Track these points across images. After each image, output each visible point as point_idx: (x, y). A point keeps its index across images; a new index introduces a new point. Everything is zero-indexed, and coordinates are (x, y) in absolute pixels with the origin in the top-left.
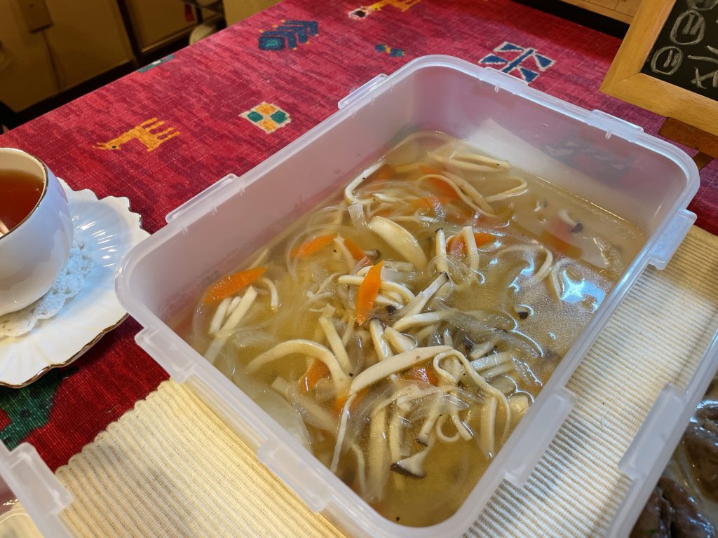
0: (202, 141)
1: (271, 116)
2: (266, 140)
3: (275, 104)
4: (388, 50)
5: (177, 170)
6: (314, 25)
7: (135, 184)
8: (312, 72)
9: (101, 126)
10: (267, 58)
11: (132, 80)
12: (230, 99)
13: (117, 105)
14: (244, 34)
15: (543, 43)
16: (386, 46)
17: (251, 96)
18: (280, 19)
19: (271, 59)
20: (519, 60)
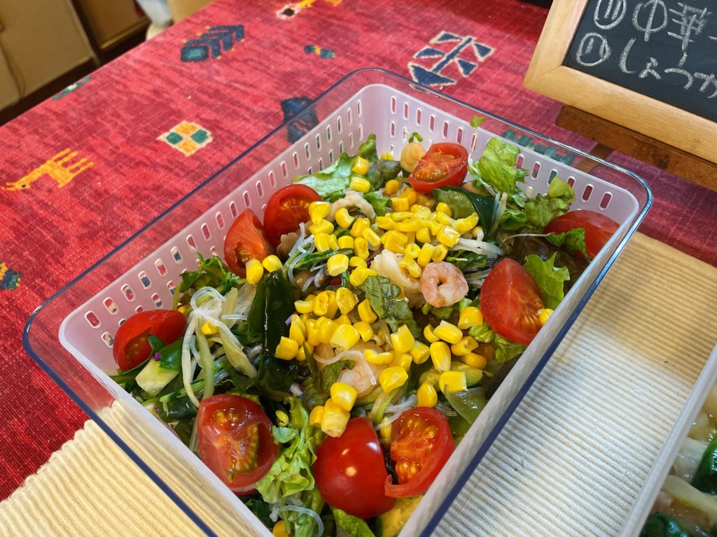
0: (116, 170)
1: (192, 136)
2: (186, 164)
3: (196, 122)
4: (318, 50)
5: (88, 206)
6: (241, 29)
7: (45, 227)
8: (236, 82)
9: (12, 163)
10: (189, 71)
11: (46, 109)
12: (149, 121)
13: (28, 138)
14: (165, 45)
15: (483, 29)
16: (316, 47)
17: (170, 115)
18: (205, 25)
19: (193, 71)
20: (457, 51)
